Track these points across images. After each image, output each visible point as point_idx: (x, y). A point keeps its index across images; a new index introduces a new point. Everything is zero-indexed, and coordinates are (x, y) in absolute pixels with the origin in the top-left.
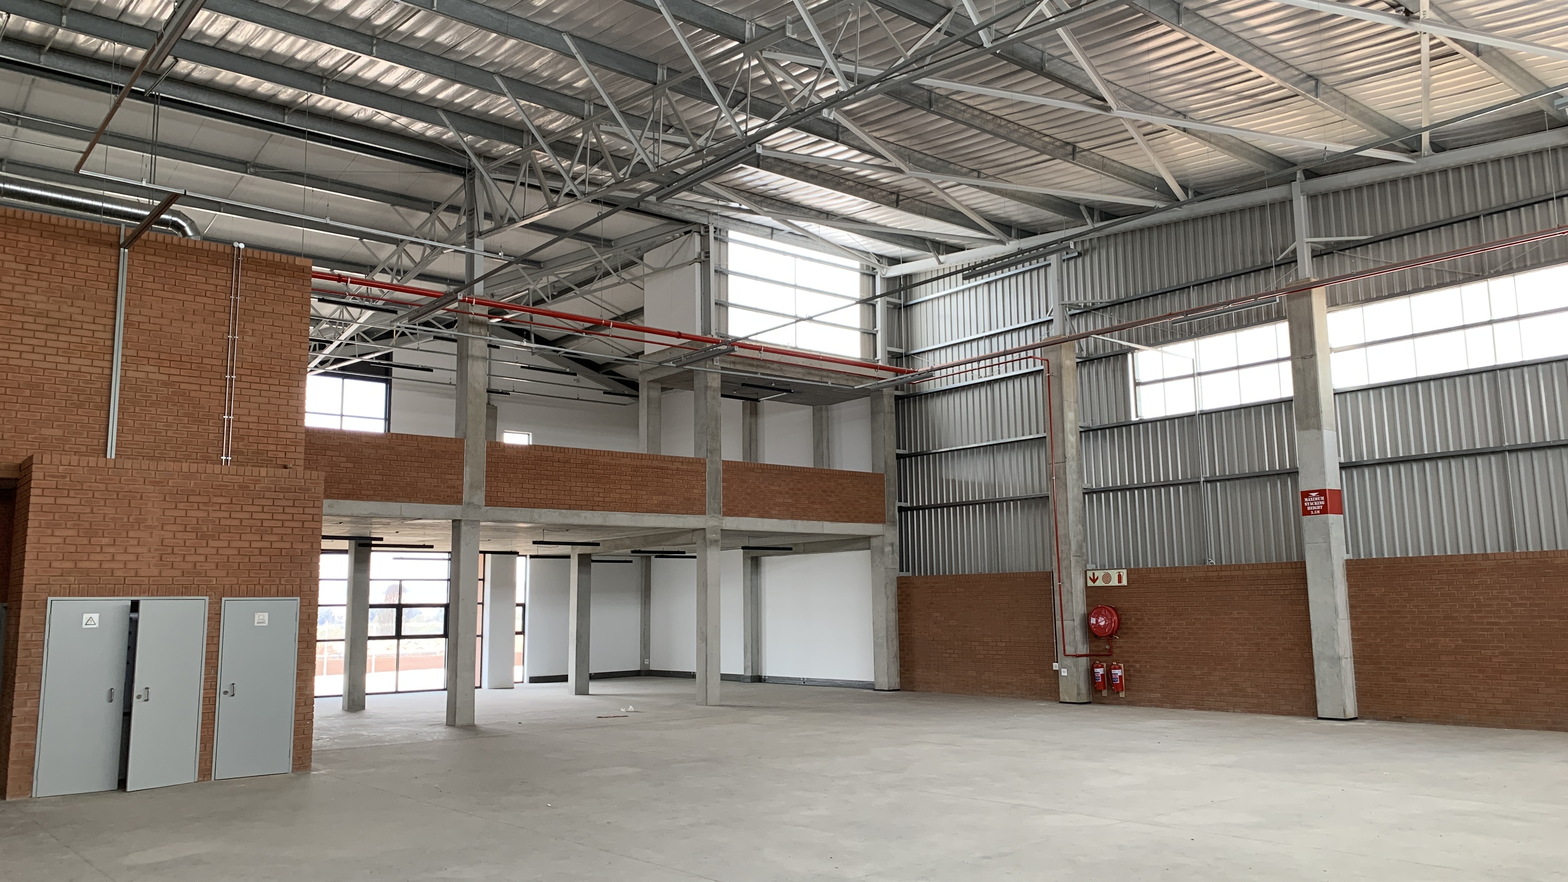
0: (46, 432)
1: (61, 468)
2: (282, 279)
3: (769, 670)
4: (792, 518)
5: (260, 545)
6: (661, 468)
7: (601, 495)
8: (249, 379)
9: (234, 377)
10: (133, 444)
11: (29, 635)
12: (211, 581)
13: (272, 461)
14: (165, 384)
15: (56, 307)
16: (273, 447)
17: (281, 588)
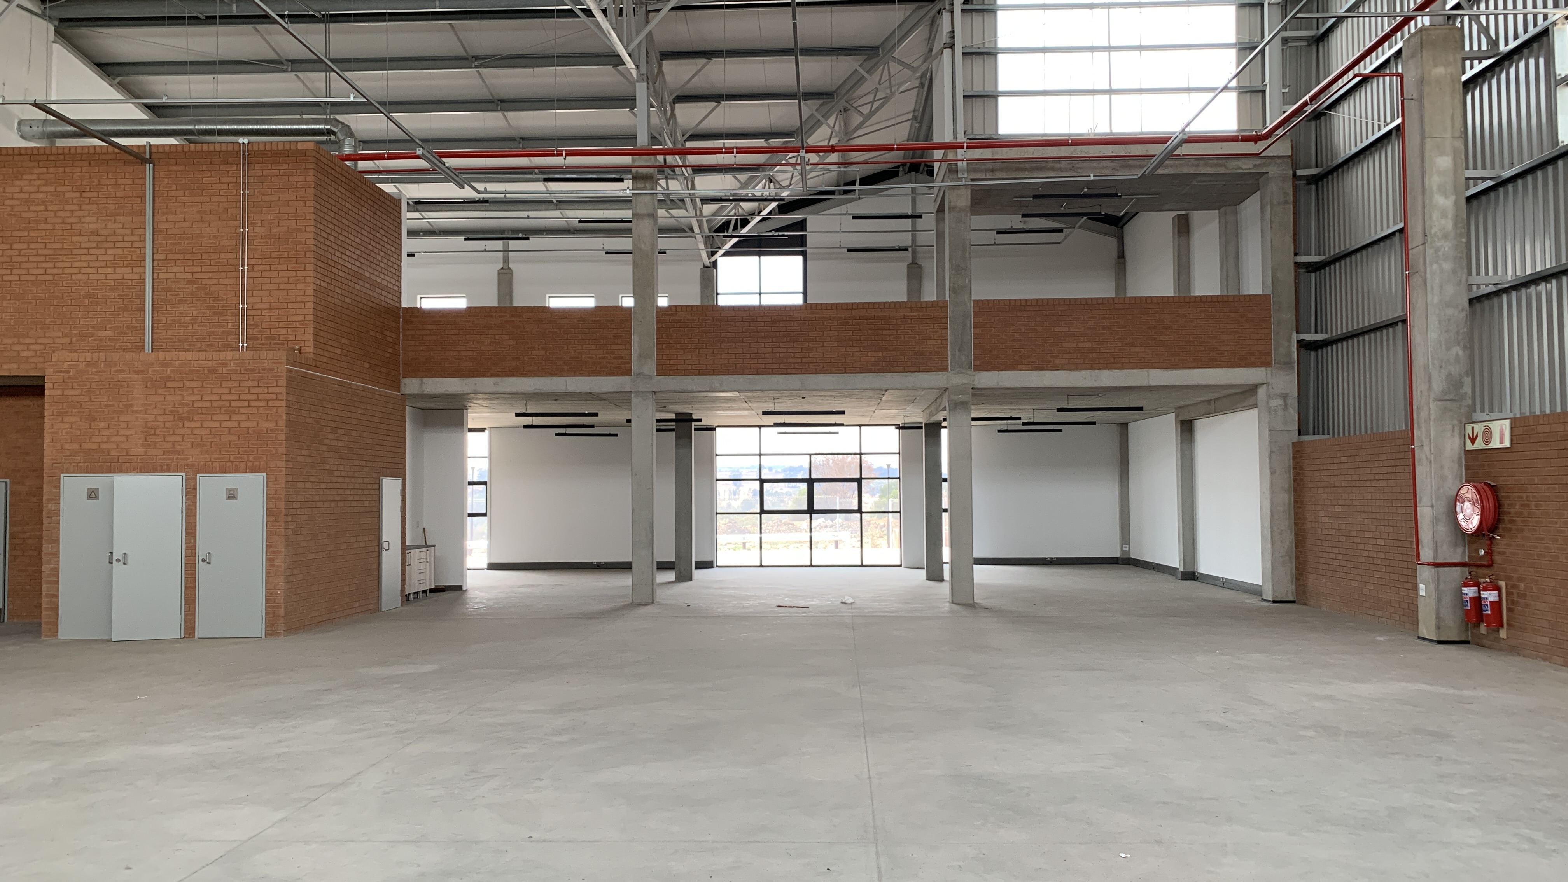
1: (66, 364)
2: (286, 166)
5: (229, 424)
8: (260, 268)
10: (167, 339)
11: (50, 505)
12: (189, 459)
13: (283, 344)
14: (190, 282)
15: (103, 226)
16: (284, 331)
17: (250, 464)
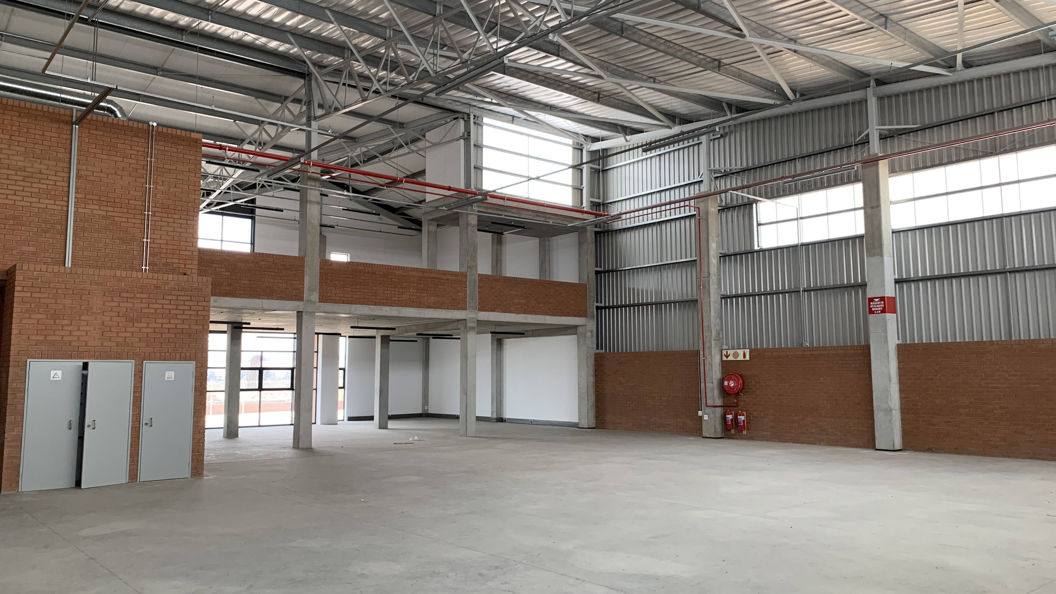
0: (25, 248)
1: (35, 273)
2: (182, 147)
3: (508, 414)
4: (525, 313)
5: (169, 326)
6: (436, 278)
7: (397, 296)
8: (160, 214)
9: (150, 213)
10: (82, 258)
11: (15, 384)
12: (136, 350)
13: (176, 270)
14: (104, 217)
15: (30, 165)
16: (177, 261)
17: (183, 355)
